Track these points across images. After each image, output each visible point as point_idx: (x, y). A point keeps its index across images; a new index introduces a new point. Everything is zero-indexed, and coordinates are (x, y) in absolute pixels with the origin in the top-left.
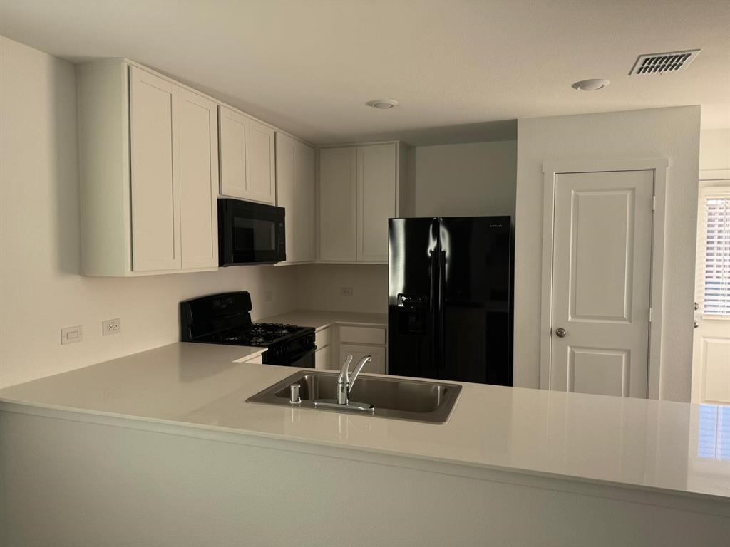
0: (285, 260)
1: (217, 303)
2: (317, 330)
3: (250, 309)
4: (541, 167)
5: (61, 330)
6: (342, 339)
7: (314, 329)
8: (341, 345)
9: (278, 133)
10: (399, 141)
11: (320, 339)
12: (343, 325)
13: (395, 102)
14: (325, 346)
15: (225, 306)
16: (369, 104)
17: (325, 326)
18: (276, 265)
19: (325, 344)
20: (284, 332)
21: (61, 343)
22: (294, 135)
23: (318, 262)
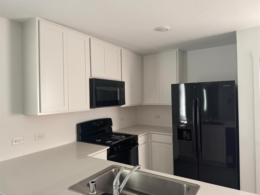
0: (125, 104)
1: (95, 124)
2: (139, 136)
3: (112, 126)
4: (251, 54)
5: (12, 139)
6: (153, 140)
7: (137, 136)
8: (152, 142)
9: (122, 50)
10: (178, 49)
11: (141, 140)
12: (153, 133)
13: (169, 27)
14: (145, 143)
15: (99, 125)
16: (156, 30)
17: (143, 134)
18: (121, 106)
19: (144, 142)
20: (123, 137)
21: (12, 145)
22: (130, 50)
23: (143, 104)
